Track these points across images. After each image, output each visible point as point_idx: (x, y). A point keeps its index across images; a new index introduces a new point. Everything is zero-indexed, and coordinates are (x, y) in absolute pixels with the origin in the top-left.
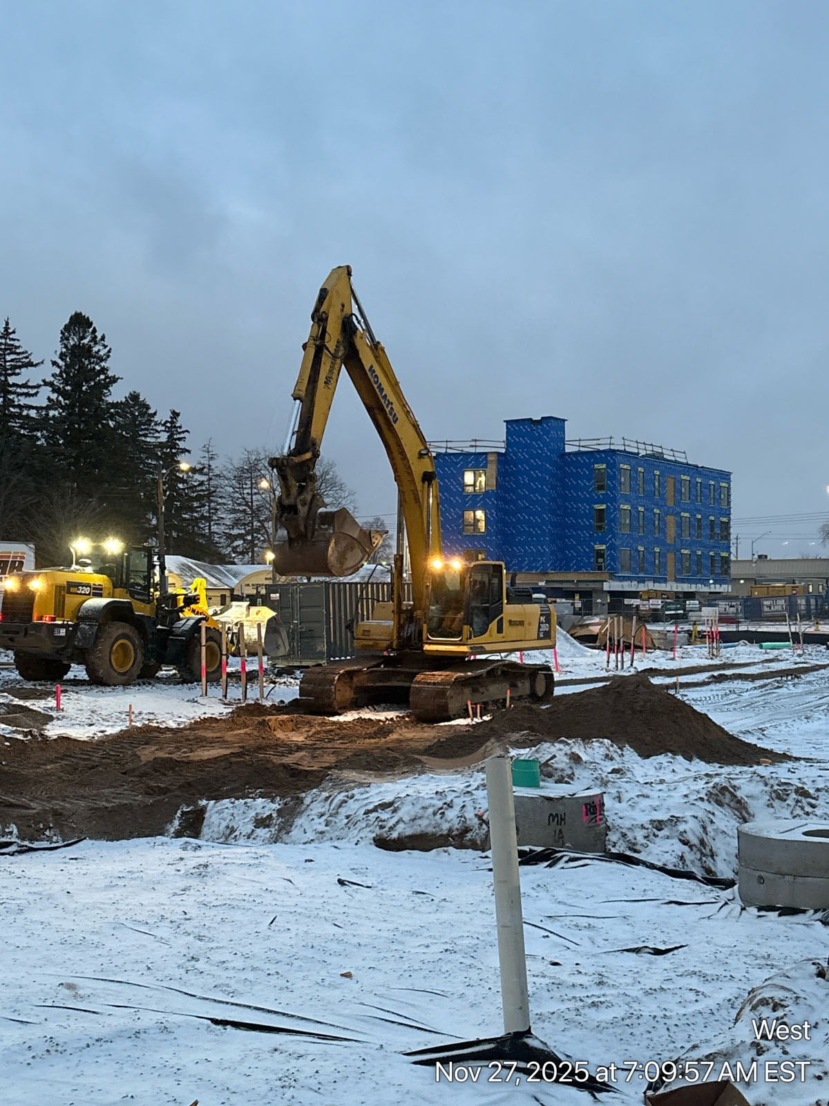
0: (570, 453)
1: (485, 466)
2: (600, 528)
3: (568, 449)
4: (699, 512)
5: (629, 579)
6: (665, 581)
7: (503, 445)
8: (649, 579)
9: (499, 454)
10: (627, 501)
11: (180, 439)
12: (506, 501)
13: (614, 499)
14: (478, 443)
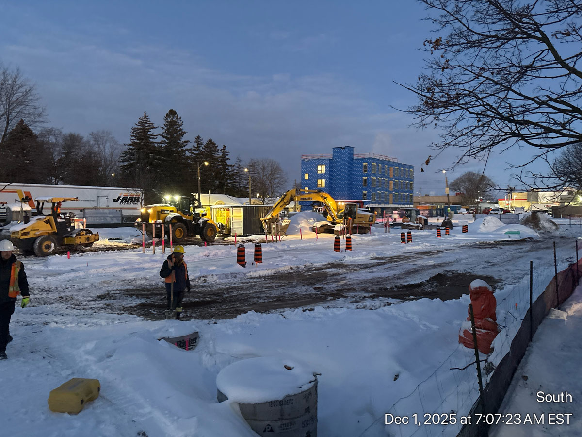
1: (325, 163)
2: (365, 186)
3: (355, 158)
4: (402, 179)
7: (332, 156)
8: (382, 203)
9: (330, 159)
10: (375, 176)
11: (226, 155)
12: (332, 176)
13: (370, 175)
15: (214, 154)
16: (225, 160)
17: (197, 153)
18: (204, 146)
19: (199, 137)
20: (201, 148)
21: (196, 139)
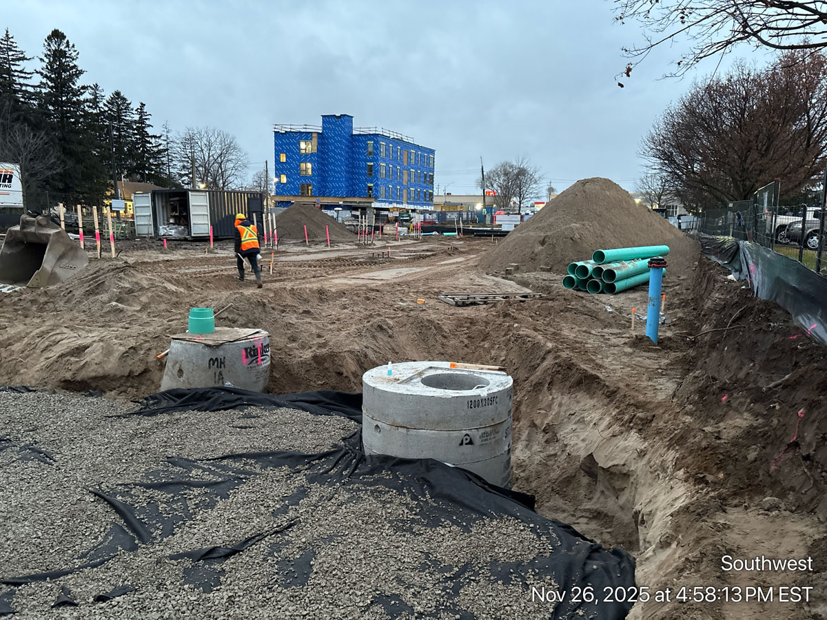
0: (355, 135)
1: (311, 139)
2: (371, 174)
3: (355, 132)
4: (419, 169)
5: (385, 201)
6: (402, 203)
7: (321, 128)
8: (395, 202)
9: (318, 133)
10: (384, 161)
11: (146, 119)
12: (323, 159)
13: (377, 160)
14: (307, 127)
15: (125, 116)
16: (145, 127)
18: (107, 102)
20: (101, 105)
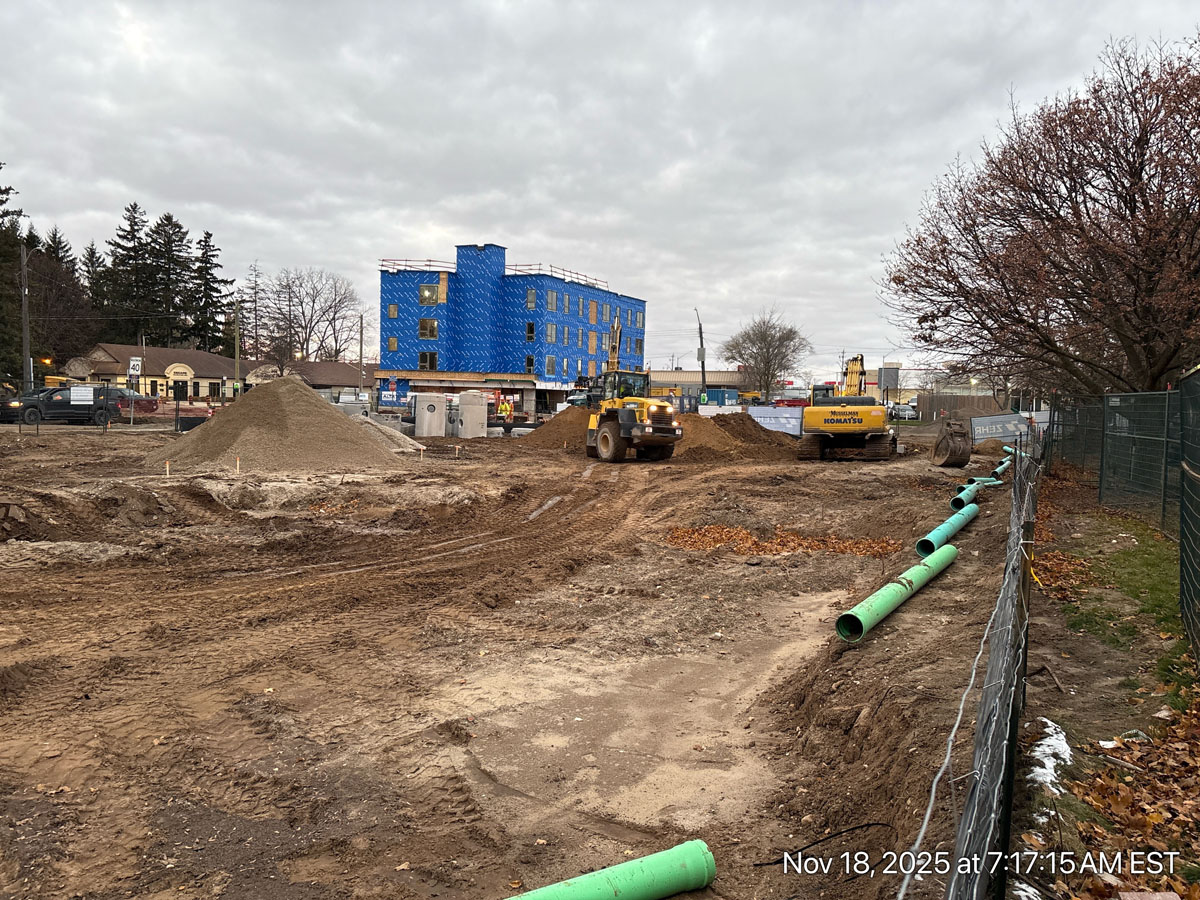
0: (509, 276)
1: (438, 282)
2: (531, 338)
3: (508, 272)
5: (555, 381)
7: (455, 266)
9: (449, 273)
12: (455, 313)
13: (542, 315)
15: (180, 251)
16: (210, 268)
17: (130, 245)
18: (151, 230)
19: (134, 207)
20: (141, 234)
21: (128, 210)
